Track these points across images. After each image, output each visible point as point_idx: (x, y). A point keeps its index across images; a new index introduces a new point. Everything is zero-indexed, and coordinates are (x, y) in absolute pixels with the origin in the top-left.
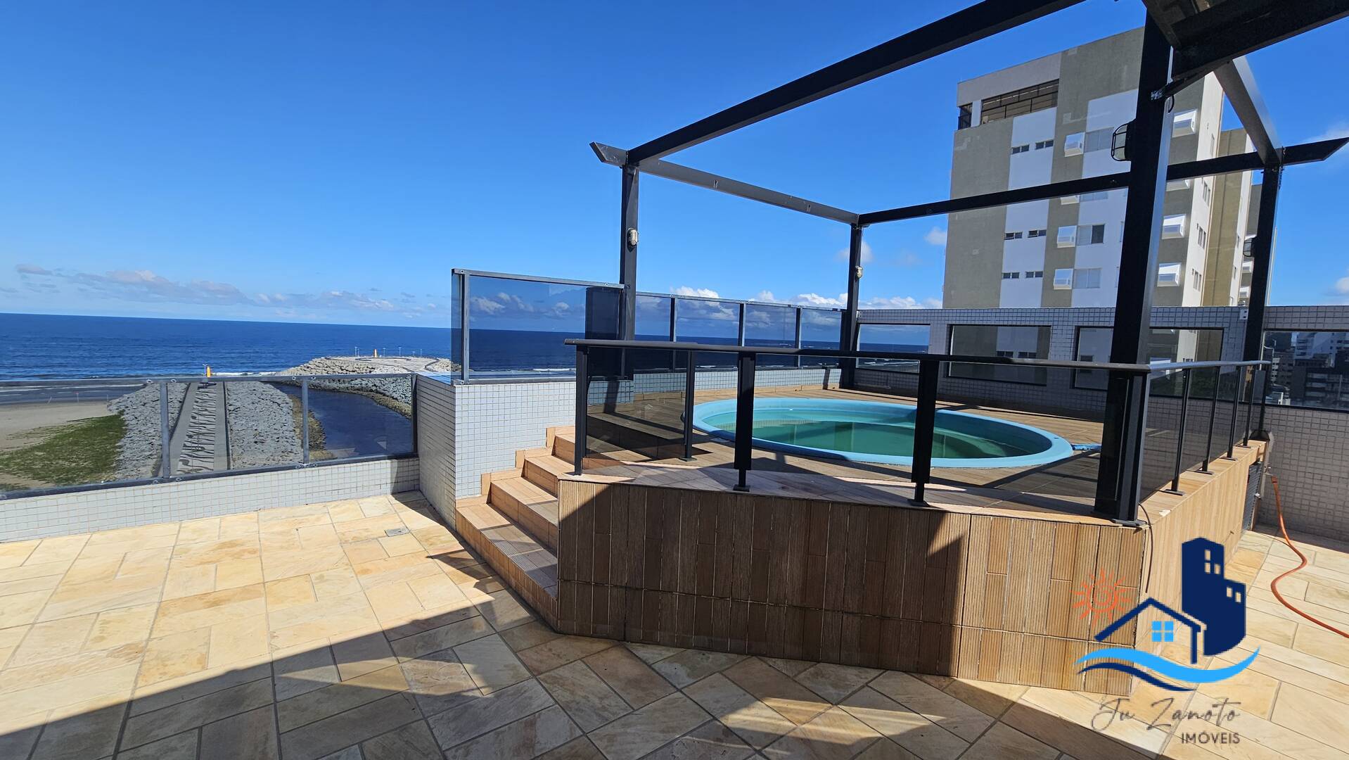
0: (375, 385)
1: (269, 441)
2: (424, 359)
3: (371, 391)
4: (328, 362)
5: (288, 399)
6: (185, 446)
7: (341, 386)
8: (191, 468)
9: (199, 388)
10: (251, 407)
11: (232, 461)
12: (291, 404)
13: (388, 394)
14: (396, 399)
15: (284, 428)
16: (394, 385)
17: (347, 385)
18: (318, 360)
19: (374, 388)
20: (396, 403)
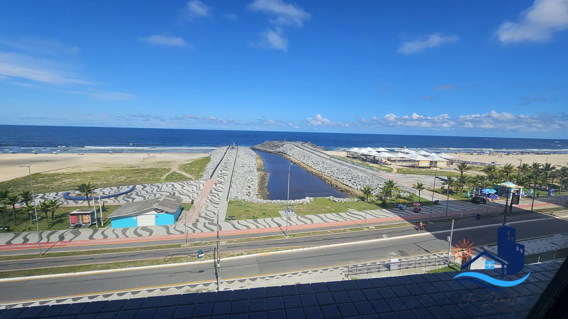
0: (284, 151)
1: (246, 166)
2: (301, 142)
3: (282, 153)
4: (269, 142)
5: (255, 154)
6: (223, 166)
7: (273, 151)
8: (222, 173)
9: (231, 149)
10: (244, 155)
11: (234, 172)
12: (256, 156)
13: (287, 154)
14: (290, 156)
15: (252, 163)
16: (290, 151)
17: (275, 150)
18: (266, 142)
19: (283, 152)
20: (290, 157)
